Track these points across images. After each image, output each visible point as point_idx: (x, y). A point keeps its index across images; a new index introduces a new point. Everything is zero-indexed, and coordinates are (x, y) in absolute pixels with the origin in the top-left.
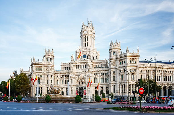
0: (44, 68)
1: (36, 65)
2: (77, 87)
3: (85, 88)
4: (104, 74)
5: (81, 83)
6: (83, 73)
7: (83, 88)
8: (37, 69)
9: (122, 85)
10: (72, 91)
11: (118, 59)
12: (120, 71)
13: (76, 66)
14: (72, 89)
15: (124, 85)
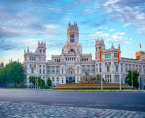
0: (37, 59)
1: (30, 56)
2: (67, 77)
3: (74, 78)
4: (91, 66)
5: (70, 73)
6: (73, 64)
7: (73, 78)
8: (30, 59)
9: (108, 75)
10: (63, 80)
11: (104, 53)
12: (106, 63)
13: (66, 58)
14: (63, 78)
15: (110, 75)
